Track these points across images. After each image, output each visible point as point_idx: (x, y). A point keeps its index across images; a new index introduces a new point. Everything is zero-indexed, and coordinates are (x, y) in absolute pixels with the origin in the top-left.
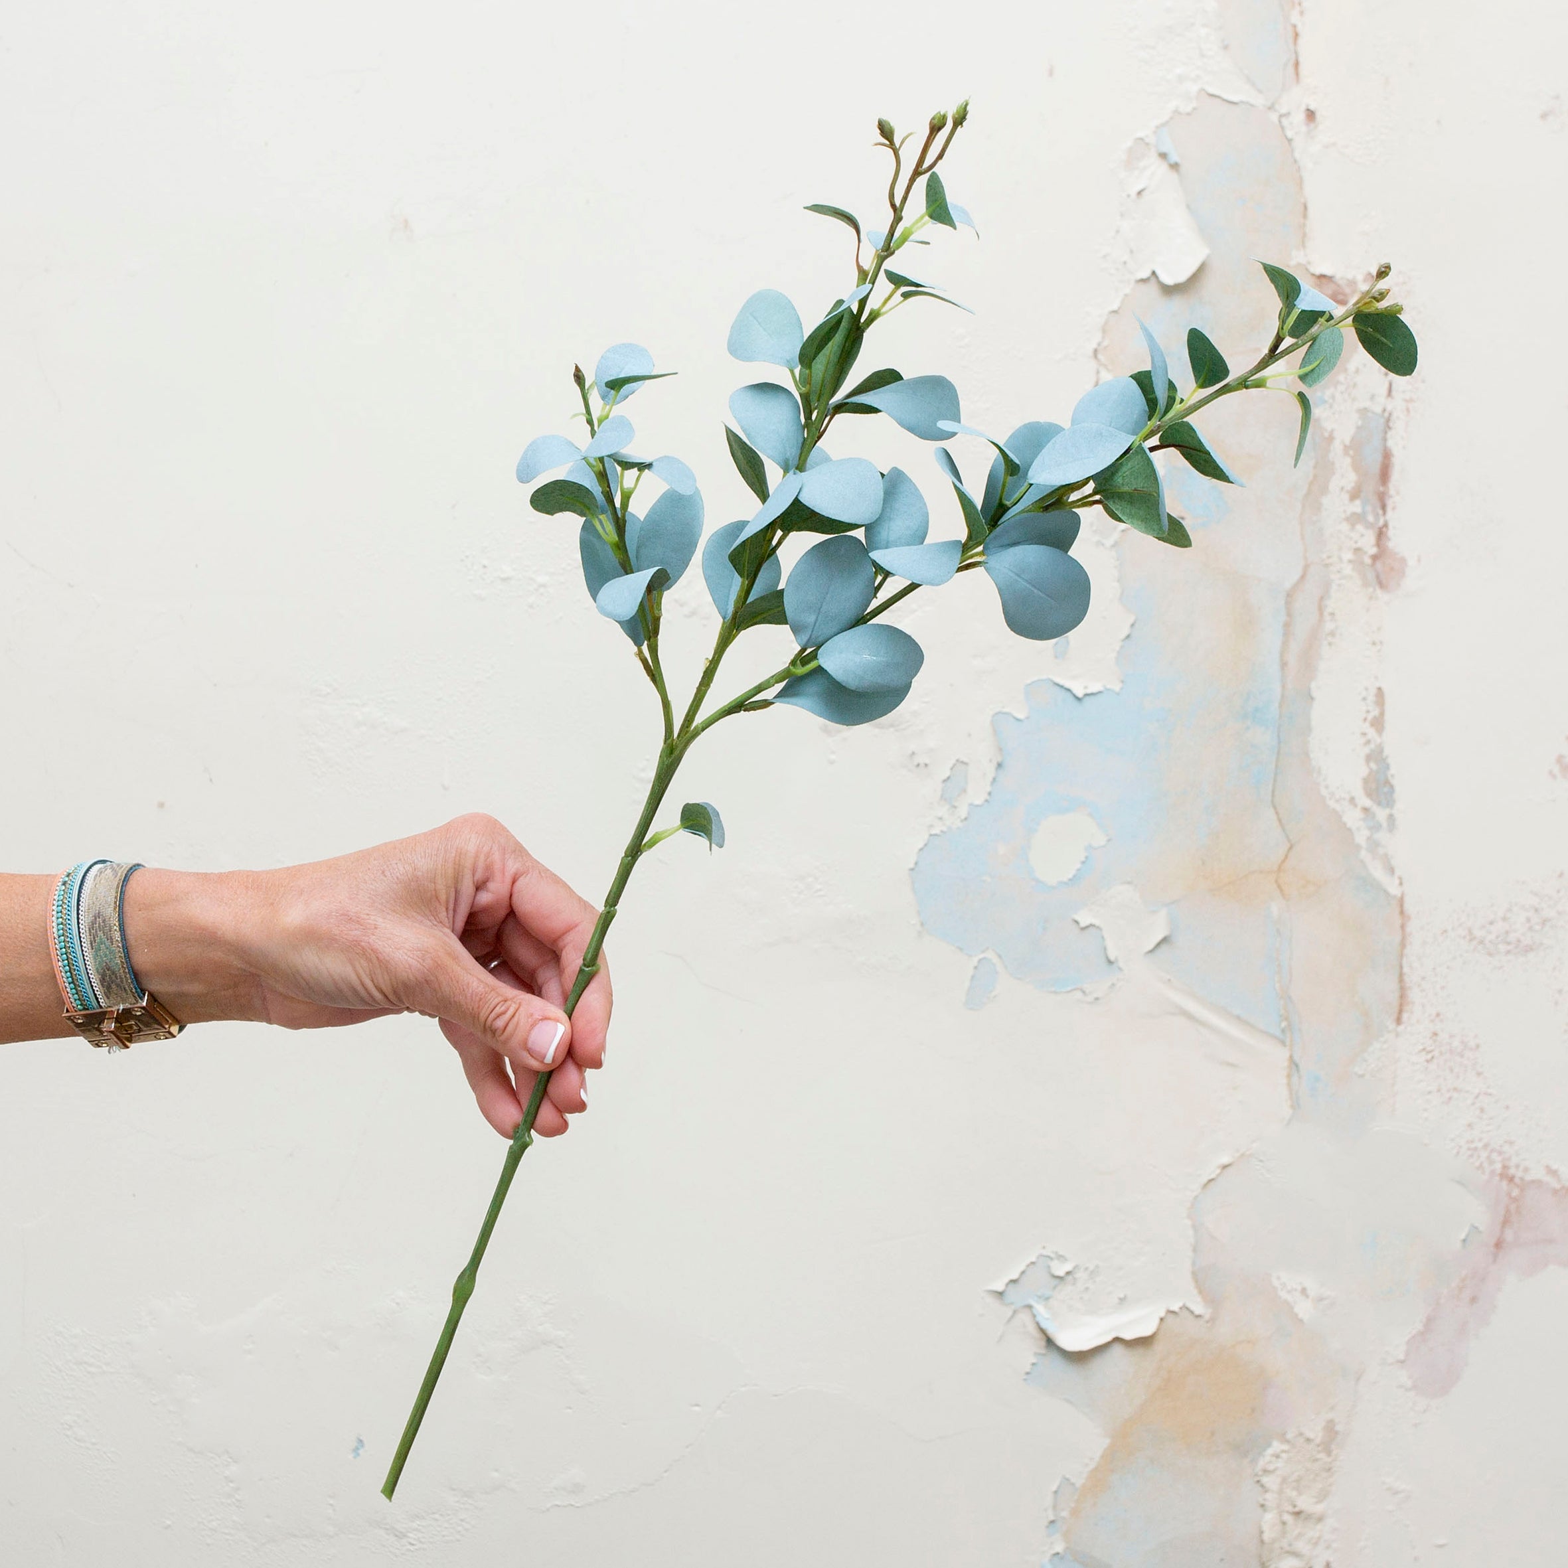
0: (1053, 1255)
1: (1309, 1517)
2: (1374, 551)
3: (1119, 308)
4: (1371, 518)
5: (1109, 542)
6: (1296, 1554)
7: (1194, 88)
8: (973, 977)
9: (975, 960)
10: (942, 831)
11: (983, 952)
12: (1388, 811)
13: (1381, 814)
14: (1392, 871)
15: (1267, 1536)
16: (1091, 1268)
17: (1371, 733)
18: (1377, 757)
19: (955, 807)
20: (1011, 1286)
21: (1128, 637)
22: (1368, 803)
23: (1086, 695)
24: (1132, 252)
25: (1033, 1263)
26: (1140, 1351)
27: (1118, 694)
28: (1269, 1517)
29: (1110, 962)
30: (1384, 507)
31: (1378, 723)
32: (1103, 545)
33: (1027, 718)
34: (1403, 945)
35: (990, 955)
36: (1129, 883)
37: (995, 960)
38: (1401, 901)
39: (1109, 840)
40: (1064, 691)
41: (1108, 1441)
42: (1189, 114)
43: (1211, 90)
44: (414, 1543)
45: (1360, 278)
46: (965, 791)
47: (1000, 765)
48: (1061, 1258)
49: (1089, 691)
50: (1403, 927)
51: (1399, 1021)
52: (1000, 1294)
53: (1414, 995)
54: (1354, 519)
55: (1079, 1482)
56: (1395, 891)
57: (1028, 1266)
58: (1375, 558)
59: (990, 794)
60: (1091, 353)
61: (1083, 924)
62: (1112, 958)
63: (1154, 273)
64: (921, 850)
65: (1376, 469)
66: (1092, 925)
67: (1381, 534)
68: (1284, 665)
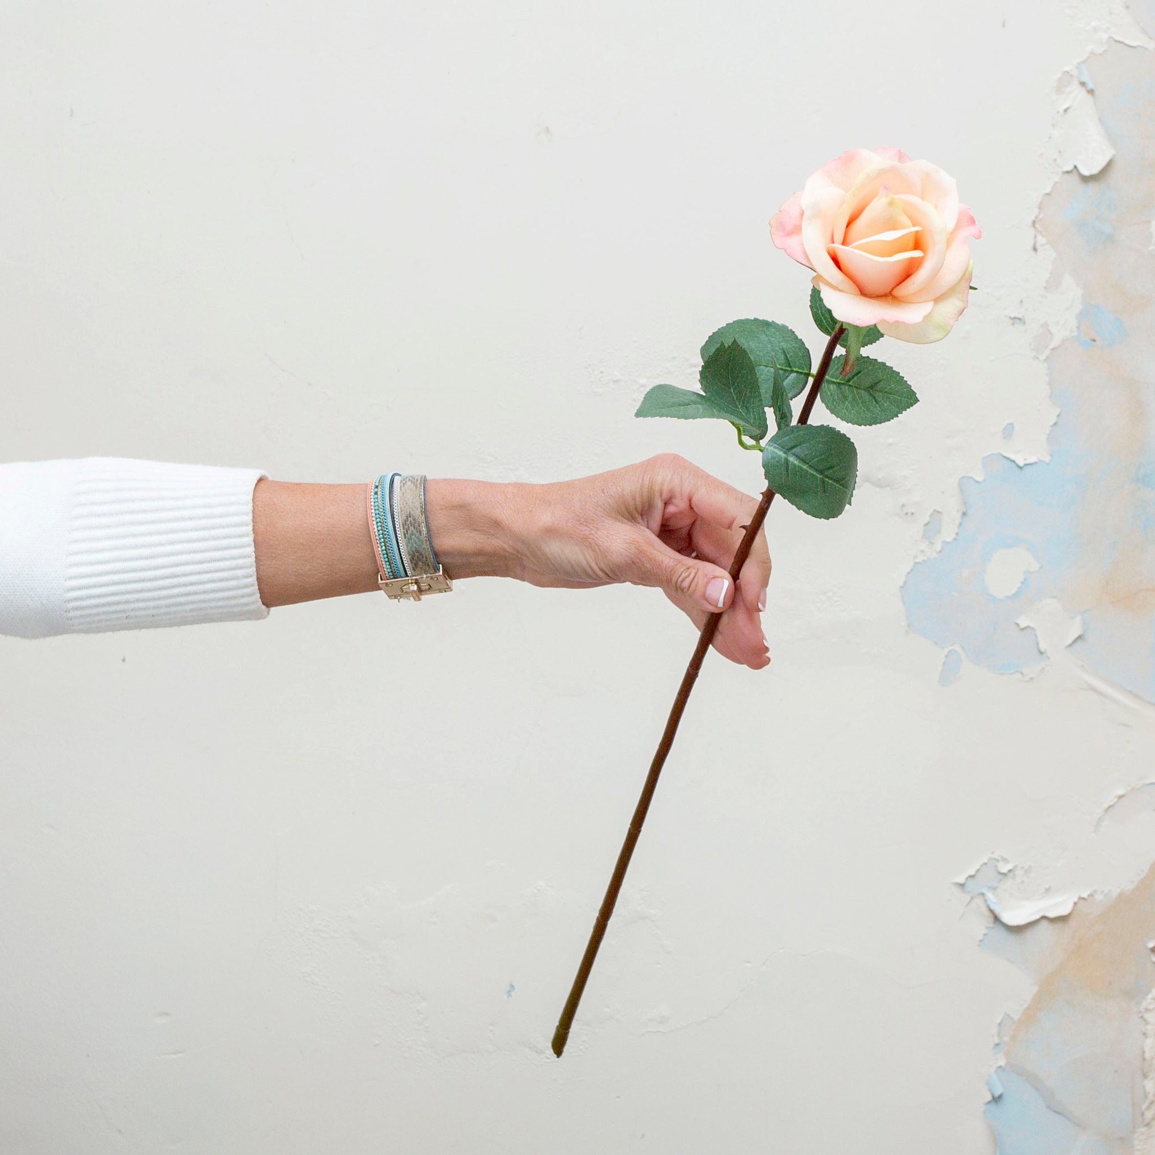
0: (999, 858)
3: (1051, 192)
5: (1042, 357)
7: (1105, 36)
8: (944, 663)
9: (947, 650)
10: (924, 561)
11: (951, 645)
15: (1147, 1055)
16: (1026, 867)
19: (933, 543)
20: (969, 879)
21: (1055, 424)
23: (1025, 465)
24: (1060, 152)
25: (985, 864)
26: (1060, 925)
27: (1048, 464)
28: (1150, 1042)
29: (1041, 653)
32: (1038, 358)
33: (984, 481)
35: (957, 647)
36: (1055, 597)
37: (960, 651)
39: (1041, 567)
40: (1010, 462)
41: (1036, 988)
42: (1101, 55)
43: (1117, 38)
44: (549, 1057)
46: (939, 532)
47: (964, 514)
48: (1005, 860)
49: (1028, 462)
52: (962, 885)
55: (1016, 1017)
57: (982, 866)
59: (957, 534)
60: (1030, 223)
61: (1022, 626)
62: (1043, 650)
63: (1075, 167)
64: (909, 573)
66: (1028, 627)
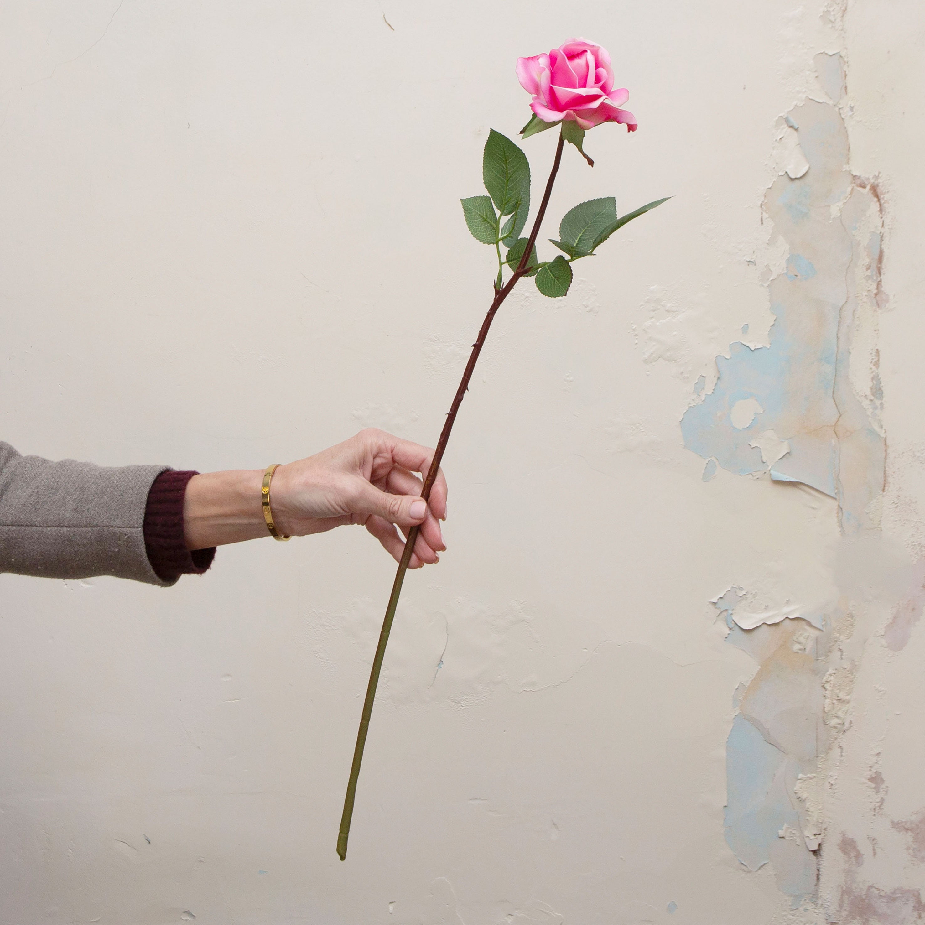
0: (737, 587)
1: (844, 701)
2: (876, 291)
3: (772, 187)
4: (875, 278)
5: (766, 285)
6: (838, 717)
7: (804, 96)
8: (706, 468)
9: (708, 460)
10: (694, 405)
11: (710, 457)
12: (880, 401)
13: (878, 402)
14: (881, 427)
15: (826, 709)
16: (754, 593)
17: (874, 368)
18: (876, 378)
19: (699, 395)
20: (720, 599)
21: (773, 325)
22: (872, 398)
23: (755, 349)
24: (777, 163)
25: (729, 590)
26: (773, 628)
27: (769, 349)
28: (828, 701)
29: (764, 463)
30: (880, 274)
31: (877, 364)
32: (763, 286)
33: (730, 358)
34: (886, 458)
35: (713, 458)
36: (772, 429)
37: (715, 461)
38: (885, 439)
39: (764, 411)
40: (745, 347)
41: (759, 667)
42: (801, 107)
43: (811, 97)
44: (463, 706)
45: (871, 177)
46: (704, 388)
47: (719, 378)
48: (741, 589)
49: (757, 348)
50: (886, 450)
51: (883, 490)
52: (715, 604)
53: (890, 480)
54: (869, 277)
55: (747, 685)
56: (883, 435)
57: (727, 591)
58: (876, 294)
59: (714, 390)
60: (759, 205)
61: (752, 447)
62: (765, 461)
63: (786, 172)
64: (685, 413)
65: (876, 257)
66: (756, 447)
67: (879, 284)
68: (838, 338)
